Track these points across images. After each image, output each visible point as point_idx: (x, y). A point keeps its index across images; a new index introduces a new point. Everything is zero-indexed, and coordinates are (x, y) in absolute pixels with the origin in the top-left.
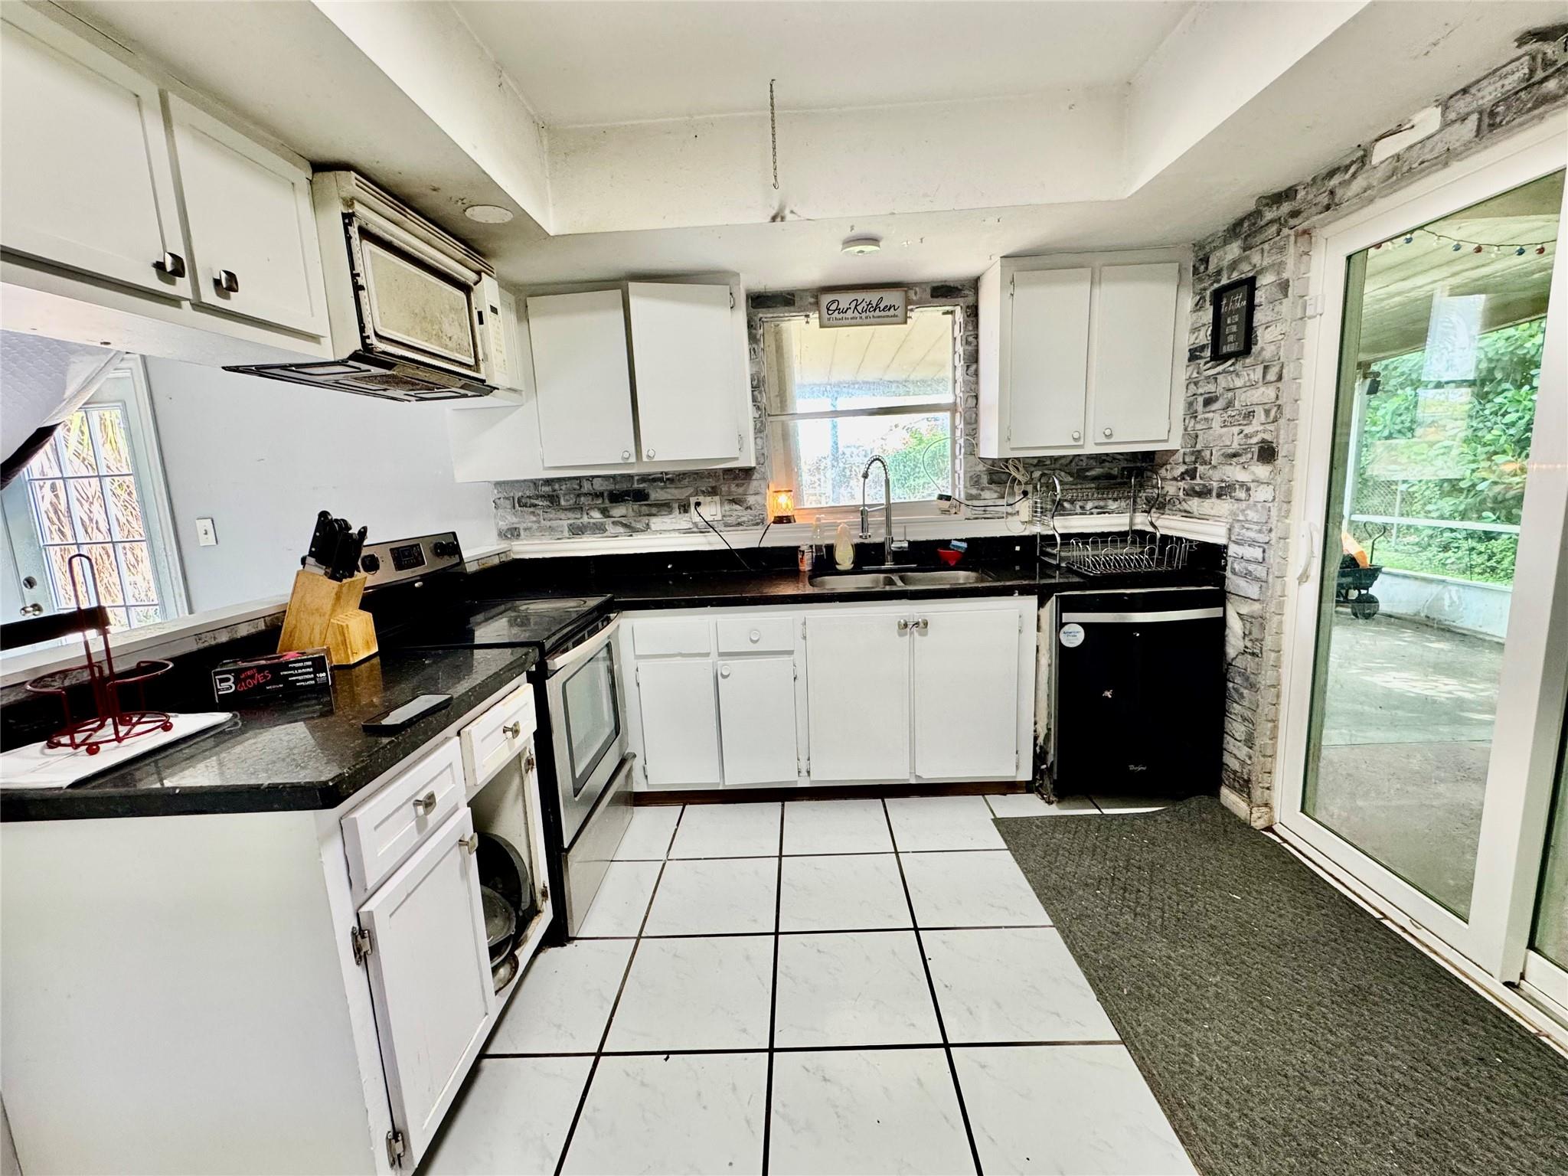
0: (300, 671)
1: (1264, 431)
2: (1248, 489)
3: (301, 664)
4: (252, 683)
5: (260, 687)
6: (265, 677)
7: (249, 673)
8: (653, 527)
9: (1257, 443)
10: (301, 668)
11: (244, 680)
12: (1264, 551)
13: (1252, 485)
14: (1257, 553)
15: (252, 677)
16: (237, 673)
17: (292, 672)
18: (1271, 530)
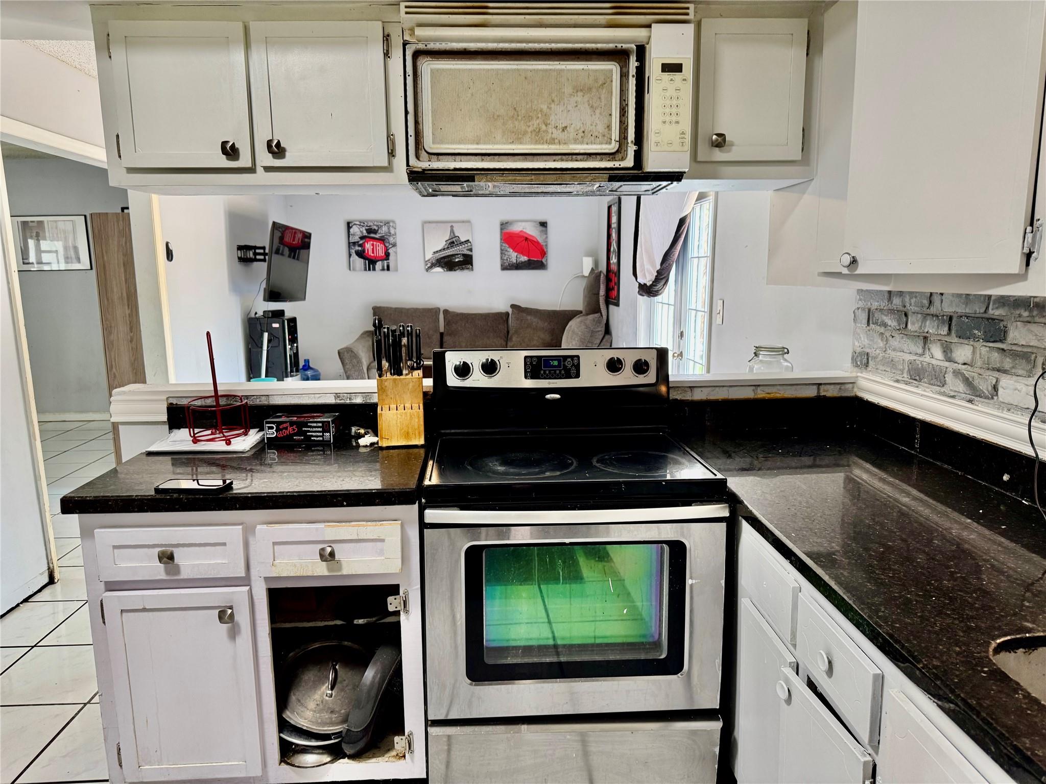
0: (314, 429)
3: (315, 425)
4: (287, 432)
5: (290, 437)
6: (294, 430)
7: (285, 425)
8: (1004, 394)
10: (315, 427)
11: (281, 430)
15: (286, 428)
16: (278, 424)
17: (309, 429)
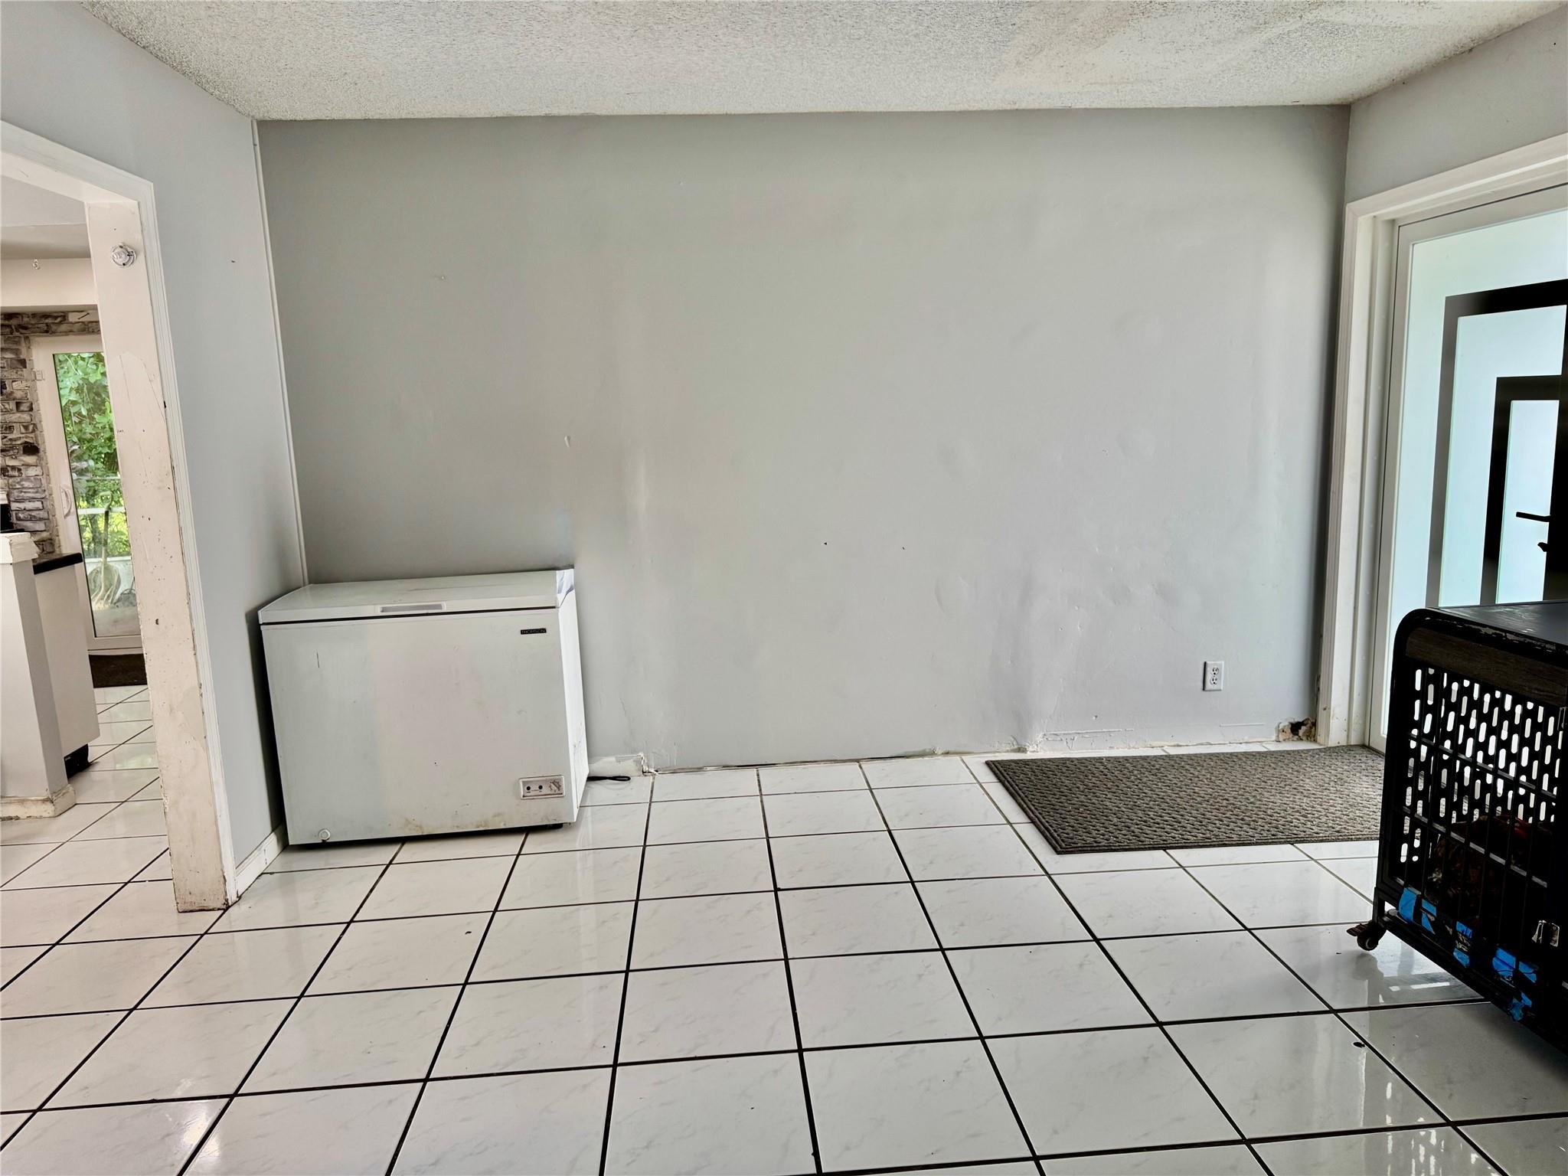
1: (26, 437)
2: (19, 470)
9: (21, 444)
12: (42, 503)
13: (22, 468)
14: (38, 504)
18: (45, 491)
